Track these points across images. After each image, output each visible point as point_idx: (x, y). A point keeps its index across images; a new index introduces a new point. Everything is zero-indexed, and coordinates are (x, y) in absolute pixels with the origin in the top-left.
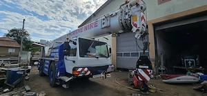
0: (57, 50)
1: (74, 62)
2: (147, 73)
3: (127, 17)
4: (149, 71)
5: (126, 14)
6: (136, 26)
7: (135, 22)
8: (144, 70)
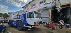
0: (23, 16)
1: (33, 20)
2: (63, 23)
3: (55, 4)
4: (63, 22)
5: (55, 3)
6: (58, 7)
7: (58, 6)
8: (62, 22)
